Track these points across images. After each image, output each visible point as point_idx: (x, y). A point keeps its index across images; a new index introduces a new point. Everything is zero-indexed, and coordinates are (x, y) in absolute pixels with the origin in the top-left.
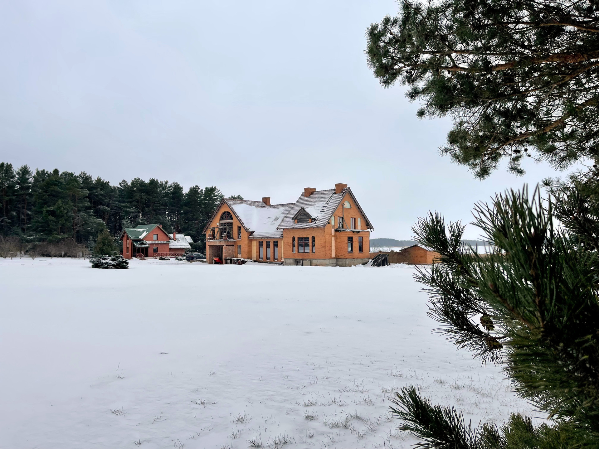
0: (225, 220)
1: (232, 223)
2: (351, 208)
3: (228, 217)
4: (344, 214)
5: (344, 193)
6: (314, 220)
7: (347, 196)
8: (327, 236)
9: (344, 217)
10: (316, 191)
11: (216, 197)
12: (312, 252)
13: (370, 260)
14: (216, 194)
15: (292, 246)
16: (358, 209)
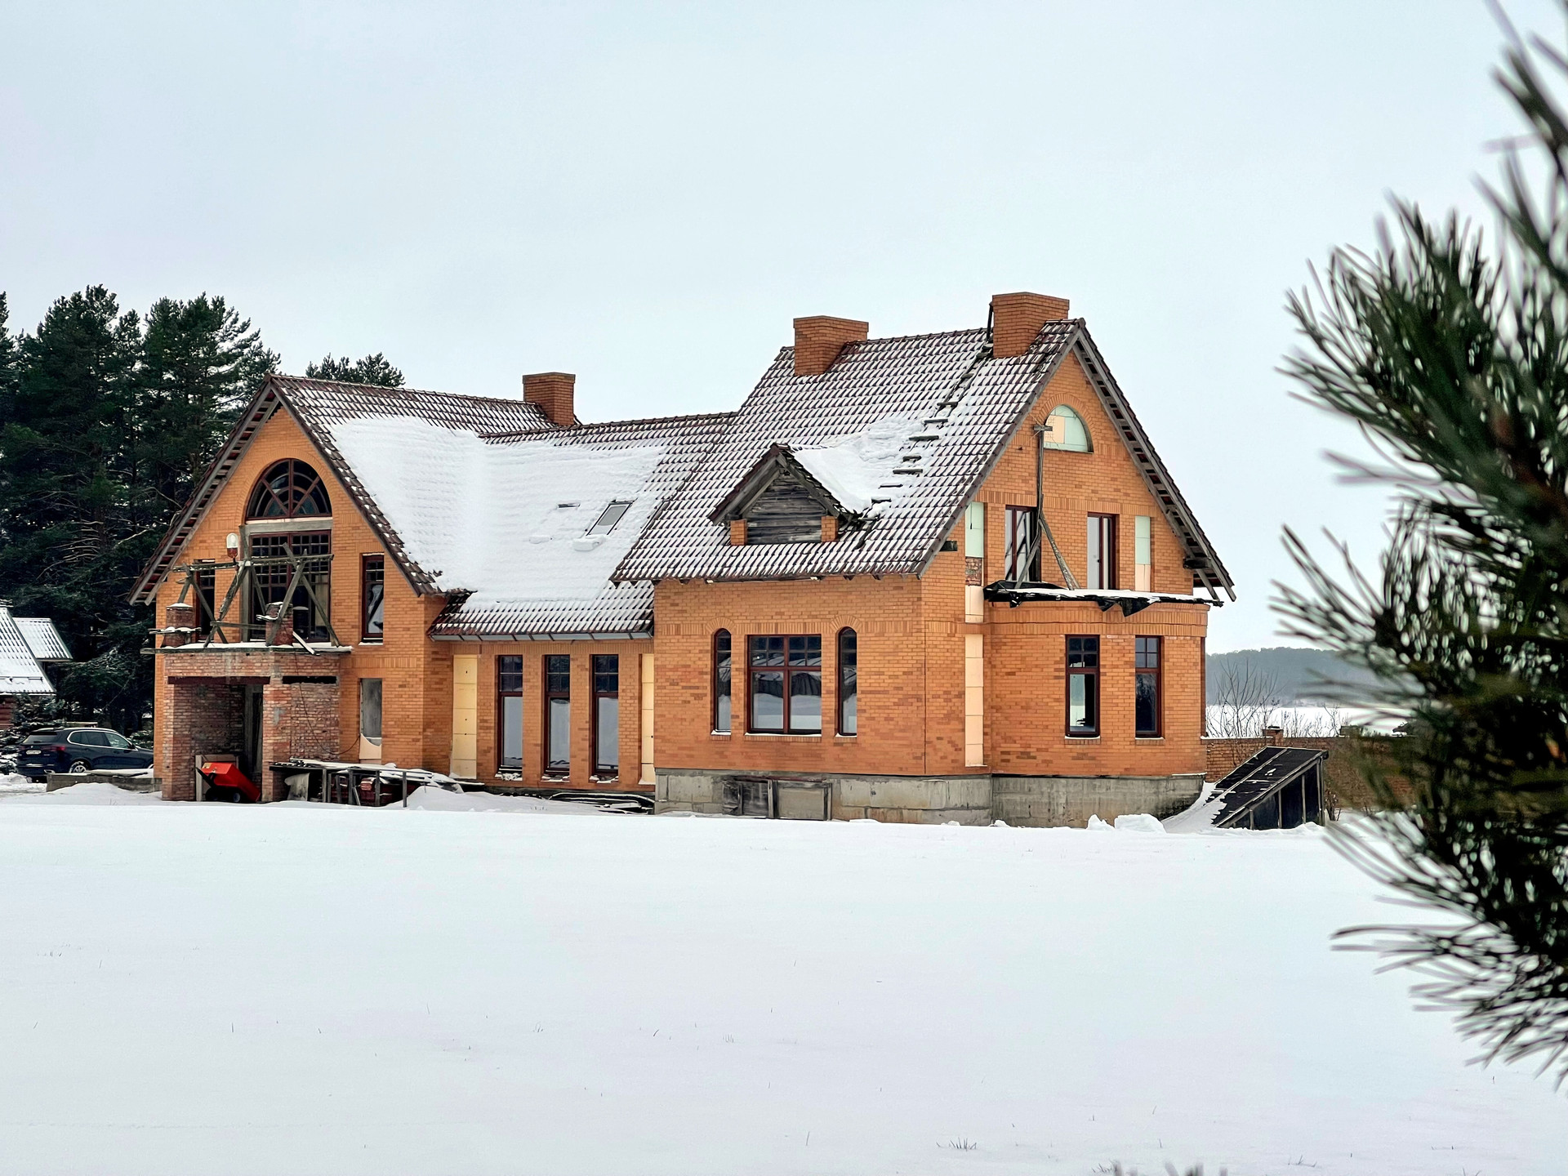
0: (281, 515)
1: (325, 536)
2: (1091, 450)
3: (298, 495)
4: (1044, 491)
5: (1046, 354)
6: (852, 522)
7: (1068, 374)
8: (937, 630)
9: (1045, 511)
10: (871, 336)
11: (225, 369)
12: (839, 729)
13: (1209, 788)
14: (225, 346)
15: (708, 691)
16: (1134, 457)
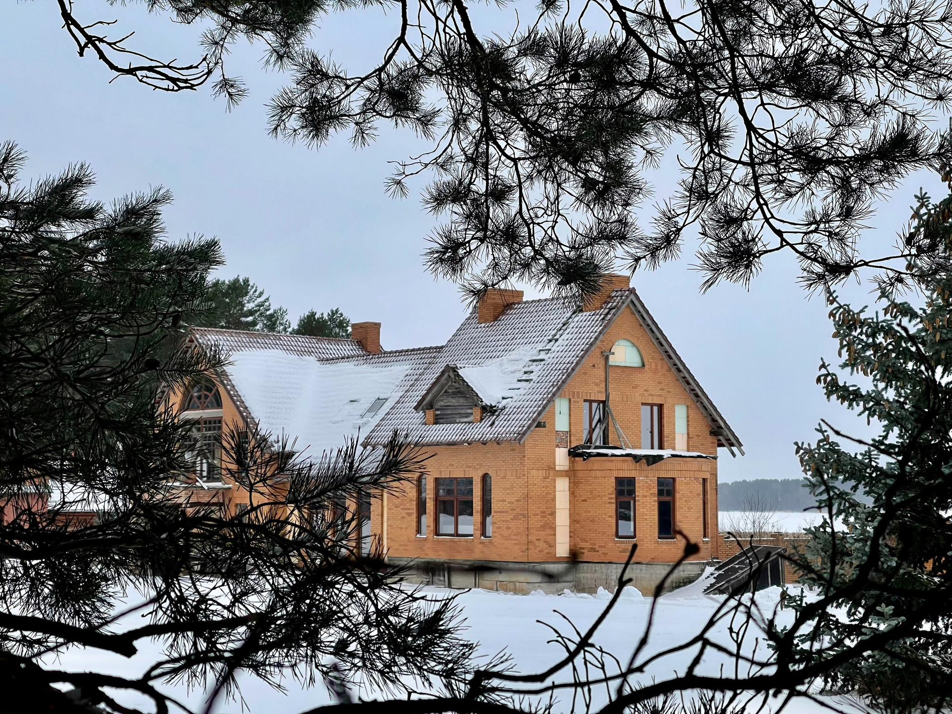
0: (198, 408)
1: (219, 421)
2: (643, 365)
3: (206, 397)
4: (610, 391)
5: (611, 309)
6: (489, 411)
7: (624, 318)
8: (536, 475)
9: (611, 405)
10: (524, 300)
12: (484, 534)
13: (709, 570)
14: (249, 306)
15: (414, 511)
16: (674, 369)
